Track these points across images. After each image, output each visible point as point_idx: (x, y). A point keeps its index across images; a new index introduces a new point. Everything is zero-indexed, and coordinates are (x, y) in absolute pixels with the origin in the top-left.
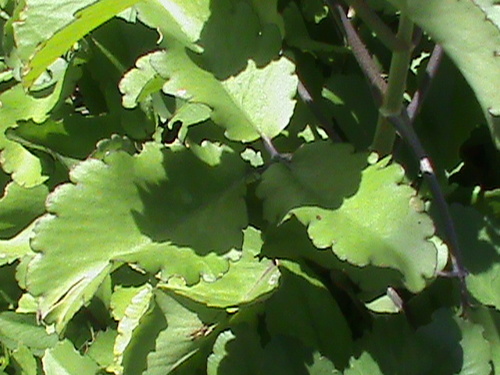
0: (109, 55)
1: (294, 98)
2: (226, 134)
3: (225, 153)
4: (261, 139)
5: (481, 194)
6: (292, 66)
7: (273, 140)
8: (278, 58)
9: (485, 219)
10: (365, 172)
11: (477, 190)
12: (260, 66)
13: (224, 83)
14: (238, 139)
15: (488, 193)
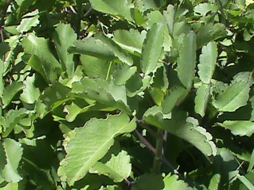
0: (30, 162)
1: (130, 163)
2: (114, 181)
3: (115, 187)
4: (124, 180)
5: (187, 174)
6: (126, 153)
7: (127, 179)
8: (121, 151)
9: (194, 183)
10: (164, 180)
11: (185, 173)
12: (116, 155)
13: (106, 164)
14: (118, 181)
15: (190, 173)
